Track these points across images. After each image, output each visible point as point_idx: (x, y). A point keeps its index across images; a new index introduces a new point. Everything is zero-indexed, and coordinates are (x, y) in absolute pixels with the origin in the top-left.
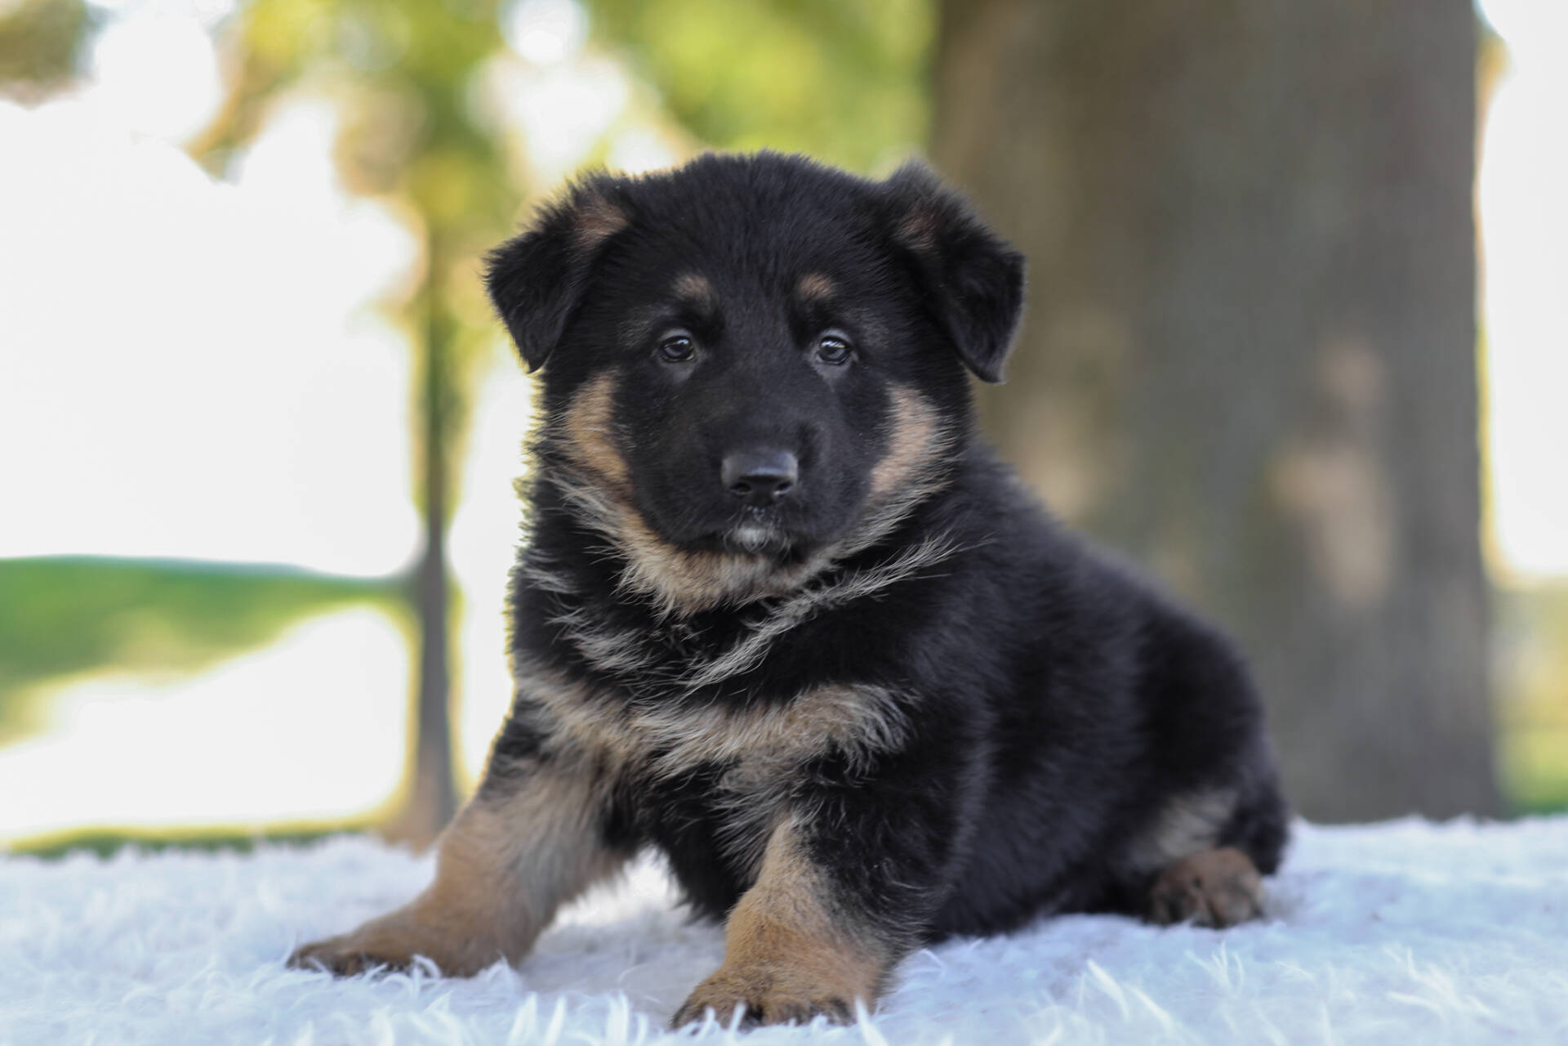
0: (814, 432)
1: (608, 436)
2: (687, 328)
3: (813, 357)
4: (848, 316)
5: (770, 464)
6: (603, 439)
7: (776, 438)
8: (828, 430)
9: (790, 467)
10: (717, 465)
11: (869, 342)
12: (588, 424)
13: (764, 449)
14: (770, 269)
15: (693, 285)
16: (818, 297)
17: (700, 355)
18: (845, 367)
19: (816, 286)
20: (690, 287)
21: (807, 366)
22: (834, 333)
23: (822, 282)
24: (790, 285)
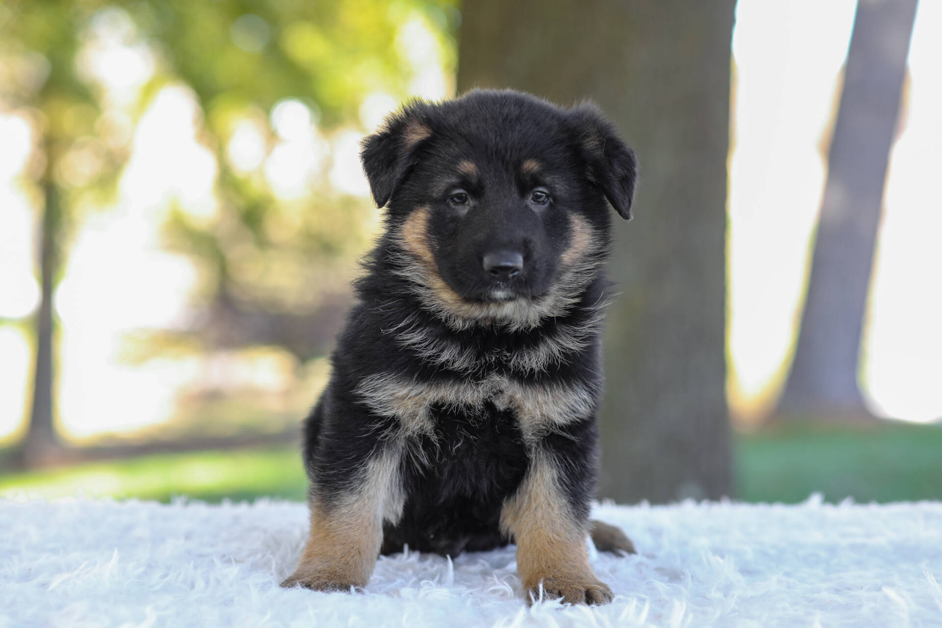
0: (530, 242)
1: (424, 240)
2: (464, 189)
3: (529, 201)
4: (548, 179)
5: (508, 260)
6: (422, 242)
7: (511, 246)
8: (538, 240)
9: (519, 261)
10: (481, 260)
11: (558, 193)
12: (414, 233)
13: (504, 253)
14: (508, 157)
15: (468, 167)
16: (532, 172)
17: (471, 202)
18: (546, 205)
19: (531, 166)
20: (466, 167)
21: (527, 206)
22: (541, 189)
23: (534, 164)
24: (518, 164)
